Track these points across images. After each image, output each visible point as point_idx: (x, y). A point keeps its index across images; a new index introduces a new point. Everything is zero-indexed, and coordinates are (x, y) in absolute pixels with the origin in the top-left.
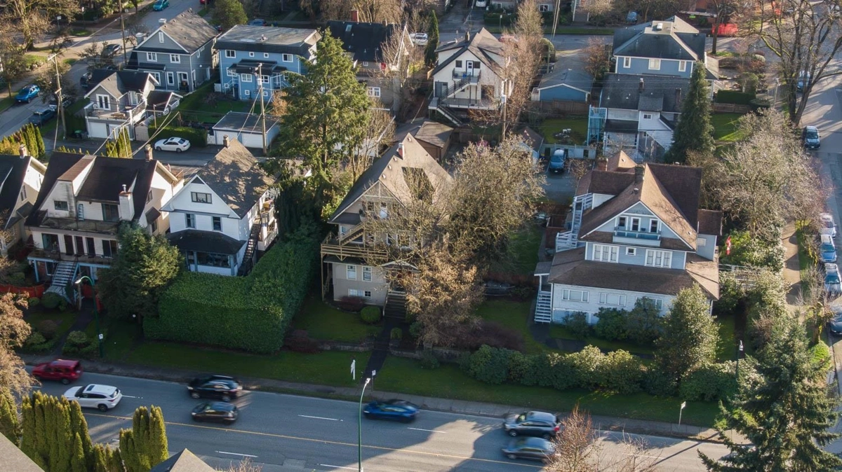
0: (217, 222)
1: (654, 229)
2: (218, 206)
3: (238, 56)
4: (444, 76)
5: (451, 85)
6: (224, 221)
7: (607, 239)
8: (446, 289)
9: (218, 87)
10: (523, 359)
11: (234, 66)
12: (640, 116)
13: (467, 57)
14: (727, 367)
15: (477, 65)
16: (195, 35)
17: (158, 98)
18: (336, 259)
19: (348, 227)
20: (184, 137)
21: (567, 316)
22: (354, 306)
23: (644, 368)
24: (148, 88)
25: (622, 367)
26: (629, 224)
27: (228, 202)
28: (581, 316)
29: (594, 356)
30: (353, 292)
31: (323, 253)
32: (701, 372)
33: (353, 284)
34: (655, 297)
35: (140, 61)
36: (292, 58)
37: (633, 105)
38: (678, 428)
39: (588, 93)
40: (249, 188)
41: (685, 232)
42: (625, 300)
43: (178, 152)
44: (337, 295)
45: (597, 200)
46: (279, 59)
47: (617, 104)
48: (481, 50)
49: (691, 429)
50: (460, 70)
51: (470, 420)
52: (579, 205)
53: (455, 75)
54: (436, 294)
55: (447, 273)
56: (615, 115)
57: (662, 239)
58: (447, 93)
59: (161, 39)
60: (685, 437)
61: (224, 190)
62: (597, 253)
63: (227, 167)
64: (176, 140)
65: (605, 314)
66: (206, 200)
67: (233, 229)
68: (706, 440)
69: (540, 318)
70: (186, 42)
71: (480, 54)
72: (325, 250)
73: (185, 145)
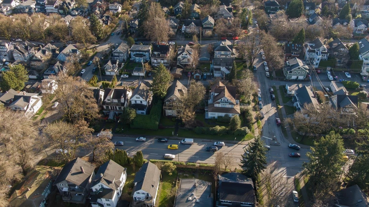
0: (141, 102)
1: (228, 101)
2: (141, 99)
3: (135, 53)
4: (180, 57)
5: (181, 59)
6: (143, 102)
7: (219, 103)
8: (189, 117)
9: (131, 59)
10: (205, 129)
11: (134, 55)
12: (221, 67)
13: (184, 53)
14: (243, 129)
15: (186, 55)
16: (125, 48)
17: (120, 65)
18: (166, 109)
19: (168, 102)
20: (127, 74)
21: (211, 117)
22: (170, 117)
23: (227, 129)
24: (117, 63)
25: (224, 130)
26: (223, 100)
27: (143, 98)
28: (214, 117)
29: (218, 128)
30: (170, 114)
31: (163, 108)
32: (238, 130)
33: (170, 113)
34: (228, 114)
35: (114, 55)
36: (147, 53)
37: (220, 65)
38: (234, 142)
39: (209, 59)
40: (147, 94)
41: (234, 101)
42: (223, 114)
43: (126, 78)
44: (167, 115)
45: (216, 94)
46: (144, 53)
47: (216, 65)
48: (187, 51)
49: (237, 142)
50: (183, 56)
51: (196, 143)
52: (212, 95)
53: (182, 57)
54: (188, 119)
55: (190, 114)
56: (215, 67)
57: (229, 103)
58: (180, 61)
59: (118, 50)
60: (236, 143)
61: (142, 96)
62: (217, 105)
63: (142, 90)
64: (126, 75)
65: (219, 117)
66: (139, 98)
67: (145, 103)
68: (240, 144)
69: (206, 118)
70: (123, 51)
71: (187, 53)
72: (164, 107)
73: (127, 76)
